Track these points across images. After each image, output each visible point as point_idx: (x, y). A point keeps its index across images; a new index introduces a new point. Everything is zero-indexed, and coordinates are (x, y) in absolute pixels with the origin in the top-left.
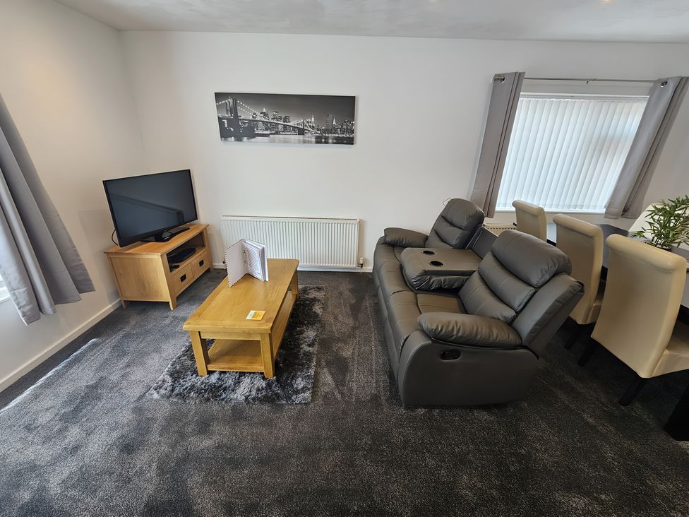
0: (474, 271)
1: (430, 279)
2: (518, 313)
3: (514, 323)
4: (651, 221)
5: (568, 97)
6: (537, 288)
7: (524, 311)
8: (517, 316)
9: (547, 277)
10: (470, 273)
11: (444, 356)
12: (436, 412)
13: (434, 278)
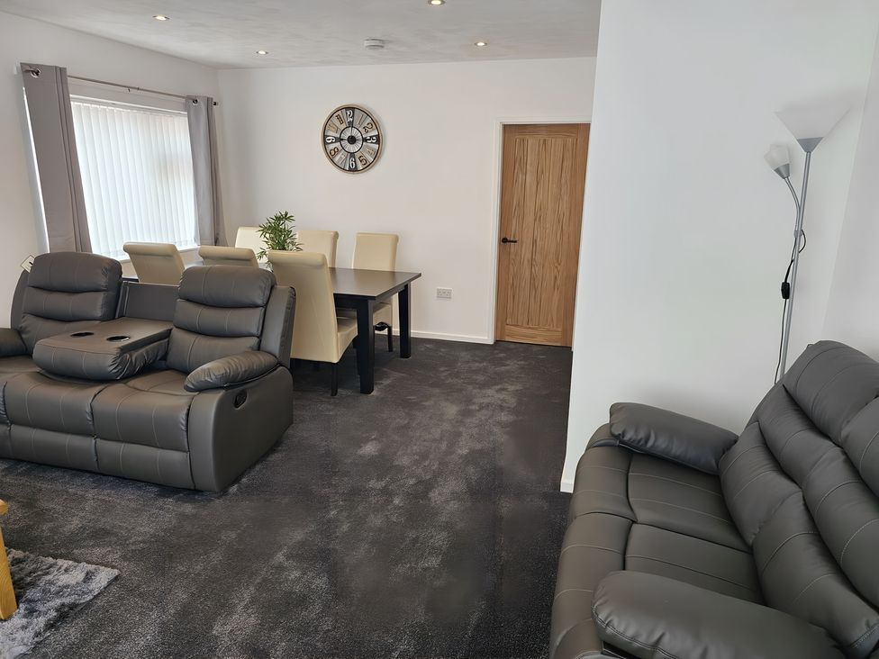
0: (171, 330)
1: (131, 356)
2: (260, 337)
3: (262, 346)
4: (265, 239)
5: (107, 105)
6: (265, 306)
7: (265, 331)
8: (261, 341)
9: (267, 293)
10: (168, 334)
11: (237, 404)
12: (244, 480)
13: (135, 355)
